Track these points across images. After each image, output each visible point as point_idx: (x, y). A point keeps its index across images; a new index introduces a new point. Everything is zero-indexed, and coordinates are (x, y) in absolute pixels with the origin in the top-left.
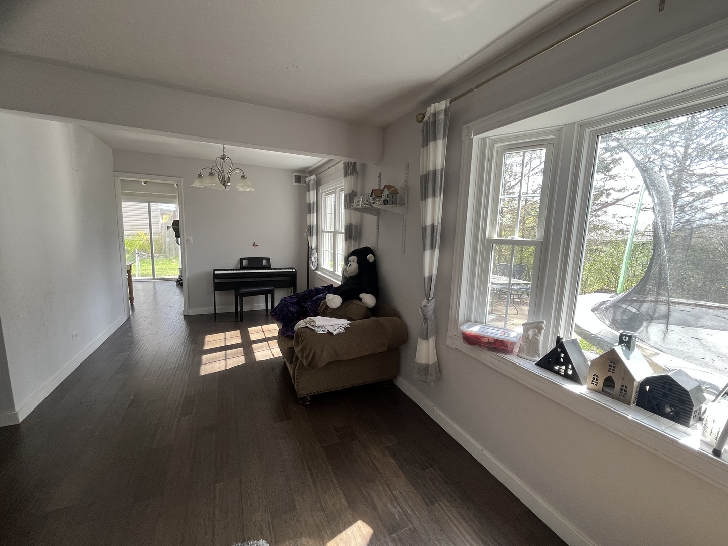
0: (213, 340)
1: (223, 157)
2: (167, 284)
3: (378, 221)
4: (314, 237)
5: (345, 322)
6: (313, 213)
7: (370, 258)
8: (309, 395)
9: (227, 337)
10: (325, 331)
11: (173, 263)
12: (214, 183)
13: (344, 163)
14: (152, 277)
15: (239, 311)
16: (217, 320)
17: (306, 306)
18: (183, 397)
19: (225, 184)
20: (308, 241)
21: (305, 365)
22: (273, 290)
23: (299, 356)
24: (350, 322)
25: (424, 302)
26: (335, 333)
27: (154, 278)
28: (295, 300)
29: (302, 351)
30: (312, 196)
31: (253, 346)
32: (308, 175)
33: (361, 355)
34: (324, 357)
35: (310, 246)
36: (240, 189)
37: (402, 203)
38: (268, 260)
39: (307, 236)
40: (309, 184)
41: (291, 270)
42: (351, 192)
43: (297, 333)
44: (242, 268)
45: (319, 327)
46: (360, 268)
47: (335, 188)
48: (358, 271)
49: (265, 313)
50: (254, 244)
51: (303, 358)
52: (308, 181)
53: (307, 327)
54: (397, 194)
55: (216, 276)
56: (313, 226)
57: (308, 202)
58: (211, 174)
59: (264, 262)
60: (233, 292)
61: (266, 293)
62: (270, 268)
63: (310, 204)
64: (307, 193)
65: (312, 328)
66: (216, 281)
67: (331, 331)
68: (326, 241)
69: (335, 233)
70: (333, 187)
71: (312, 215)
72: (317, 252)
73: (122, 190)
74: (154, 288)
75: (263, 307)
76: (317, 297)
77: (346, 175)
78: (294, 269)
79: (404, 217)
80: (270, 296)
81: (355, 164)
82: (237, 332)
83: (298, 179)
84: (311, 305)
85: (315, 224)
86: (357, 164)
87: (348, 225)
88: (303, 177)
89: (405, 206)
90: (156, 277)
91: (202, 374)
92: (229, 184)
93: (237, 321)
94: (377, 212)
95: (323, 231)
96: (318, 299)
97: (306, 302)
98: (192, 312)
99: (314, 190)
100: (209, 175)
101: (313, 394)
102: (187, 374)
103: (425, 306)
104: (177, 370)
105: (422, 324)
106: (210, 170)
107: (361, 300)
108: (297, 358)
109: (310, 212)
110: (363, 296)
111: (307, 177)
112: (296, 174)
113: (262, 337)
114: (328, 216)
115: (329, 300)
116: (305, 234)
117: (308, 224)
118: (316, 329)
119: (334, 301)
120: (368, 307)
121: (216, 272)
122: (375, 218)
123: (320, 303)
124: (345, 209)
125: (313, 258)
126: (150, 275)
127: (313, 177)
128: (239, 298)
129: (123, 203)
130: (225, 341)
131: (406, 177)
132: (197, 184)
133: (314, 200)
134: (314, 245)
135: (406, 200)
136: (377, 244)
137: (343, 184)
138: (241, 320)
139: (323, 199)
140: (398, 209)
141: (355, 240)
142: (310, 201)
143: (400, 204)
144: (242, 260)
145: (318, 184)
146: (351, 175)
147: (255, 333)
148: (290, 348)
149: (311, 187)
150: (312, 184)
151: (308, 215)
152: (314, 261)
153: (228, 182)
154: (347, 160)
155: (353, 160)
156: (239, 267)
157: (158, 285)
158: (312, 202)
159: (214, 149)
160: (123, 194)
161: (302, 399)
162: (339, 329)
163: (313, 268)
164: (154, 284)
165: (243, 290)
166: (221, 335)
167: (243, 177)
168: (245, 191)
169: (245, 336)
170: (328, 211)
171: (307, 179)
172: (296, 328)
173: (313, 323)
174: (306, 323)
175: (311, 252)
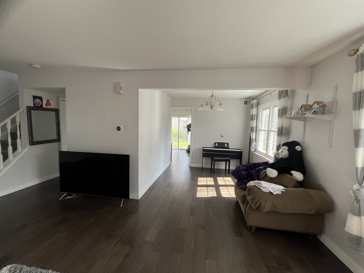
0: (202, 181)
1: (212, 96)
2: (183, 151)
3: (305, 125)
4: (254, 133)
5: (281, 188)
6: (254, 120)
7: (298, 148)
8: (254, 226)
9: (207, 180)
10: (267, 191)
11: (185, 142)
12: (208, 108)
13: (279, 91)
14: (177, 148)
15: (213, 168)
16: (203, 170)
17: (252, 172)
18: (190, 206)
19: (212, 108)
20: (250, 135)
21: (253, 208)
22: (230, 159)
23: (250, 202)
24: (284, 188)
25: (356, 186)
26: (275, 194)
27: (178, 148)
28: (245, 168)
29: (253, 199)
30: (254, 111)
31: (220, 187)
32: (252, 100)
33: (293, 212)
34: (267, 207)
35: (251, 138)
36: (218, 110)
37: (330, 112)
38: (228, 144)
39: (250, 132)
40: (252, 105)
41: (239, 150)
42: (283, 107)
43: (249, 188)
44: (215, 147)
45: (263, 187)
46: (289, 154)
47: (270, 106)
48: (288, 156)
49: (225, 171)
50: (221, 136)
51: (252, 203)
52: (252, 103)
53: (256, 186)
54: (325, 107)
55: (204, 150)
56: (254, 127)
57: (251, 114)
58: (207, 104)
59: (226, 145)
60: (211, 158)
61: (226, 161)
62: (228, 148)
63: (252, 116)
64: (251, 110)
65: (259, 187)
66: (204, 152)
67: (272, 192)
68: (262, 136)
69: (268, 132)
70: (269, 105)
71: (253, 121)
72: (256, 141)
73: (173, 113)
74: (178, 152)
75: (224, 167)
76: (258, 168)
77: (280, 98)
78: (241, 149)
79: (332, 122)
80: (228, 163)
81: (287, 91)
82: (212, 179)
83: (246, 103)
84: (255, 172)
85: (255, 126)
86: (289, 91)
87: (280, 127)
88: (248, 101)
89: (333, 114)
90: (179, 148)
91: (198, 197)
92: (214, 108)
93: (211, 173)
94: (305, 120)
95: (260, 130)
96: (259, 169)
97: (251, 170)
98: (193, 165)
99: (255, 107)
100: (206, 105)
101: (257, 226)
102: (191, 195)
103: (358, 190)
104: (187, 192)
105: (353, 203)
106: (206, 103)
107: (292, 175)
108: (248, 202)
109: (252, 119)
110: (293, 172)
111: (251, 101)
112: (245, 100)
113: (224, 184)
114: (264, 122)
115: (268, 172)
116: (249, 132)
117: (251, 126)
118: (261, 188)
119: (272, 173)
120: (297, 180)
121: (204, 148)
122: (303, 123)
123: (261, 172)
124: (278, 117)
125: (253, 145)
126: (177, 147)
127: (255, 101)
128: (213, 161)
129: (172, 118)
130: (207, 182)
131: (334, 95)
132: (201, 109)
133: (255, 113)
134: (254, 138)
135: (334, 110)
136: (304, 139)
137: (278, 103)
138: (214, 173)
139: (261, 112)
140: (326, 117)
141: (285, 136)
142: (253, 113)
143: (327, 114)
144: (215, 143)
145: (258, 104)
146: (284, 97)
147: (221, 180)
148: (243, 195)
149: (254, 106)
150: (255, 104)
151: (251, 121)
152: (254, 146)
153: (213, 107)
154: (281, 89)
155: (286, 89)
156: (214, 147)
157: (179, 151)
158: (254, 114)
159: (208, 93)
160: (173, 114)
161: (250, 227)
162: (278, 192)
163: (252, 150)
164: (178, 151)
165: (215, 158)
166: (205, 179)
167: (220, 104)
168: (220, 111)
169: (216, 181)
170: (264, 119)
171: (251, 103)
172: (248, 185)
173: (259, 184)
174: (255, 183)
175: (252, 141)
